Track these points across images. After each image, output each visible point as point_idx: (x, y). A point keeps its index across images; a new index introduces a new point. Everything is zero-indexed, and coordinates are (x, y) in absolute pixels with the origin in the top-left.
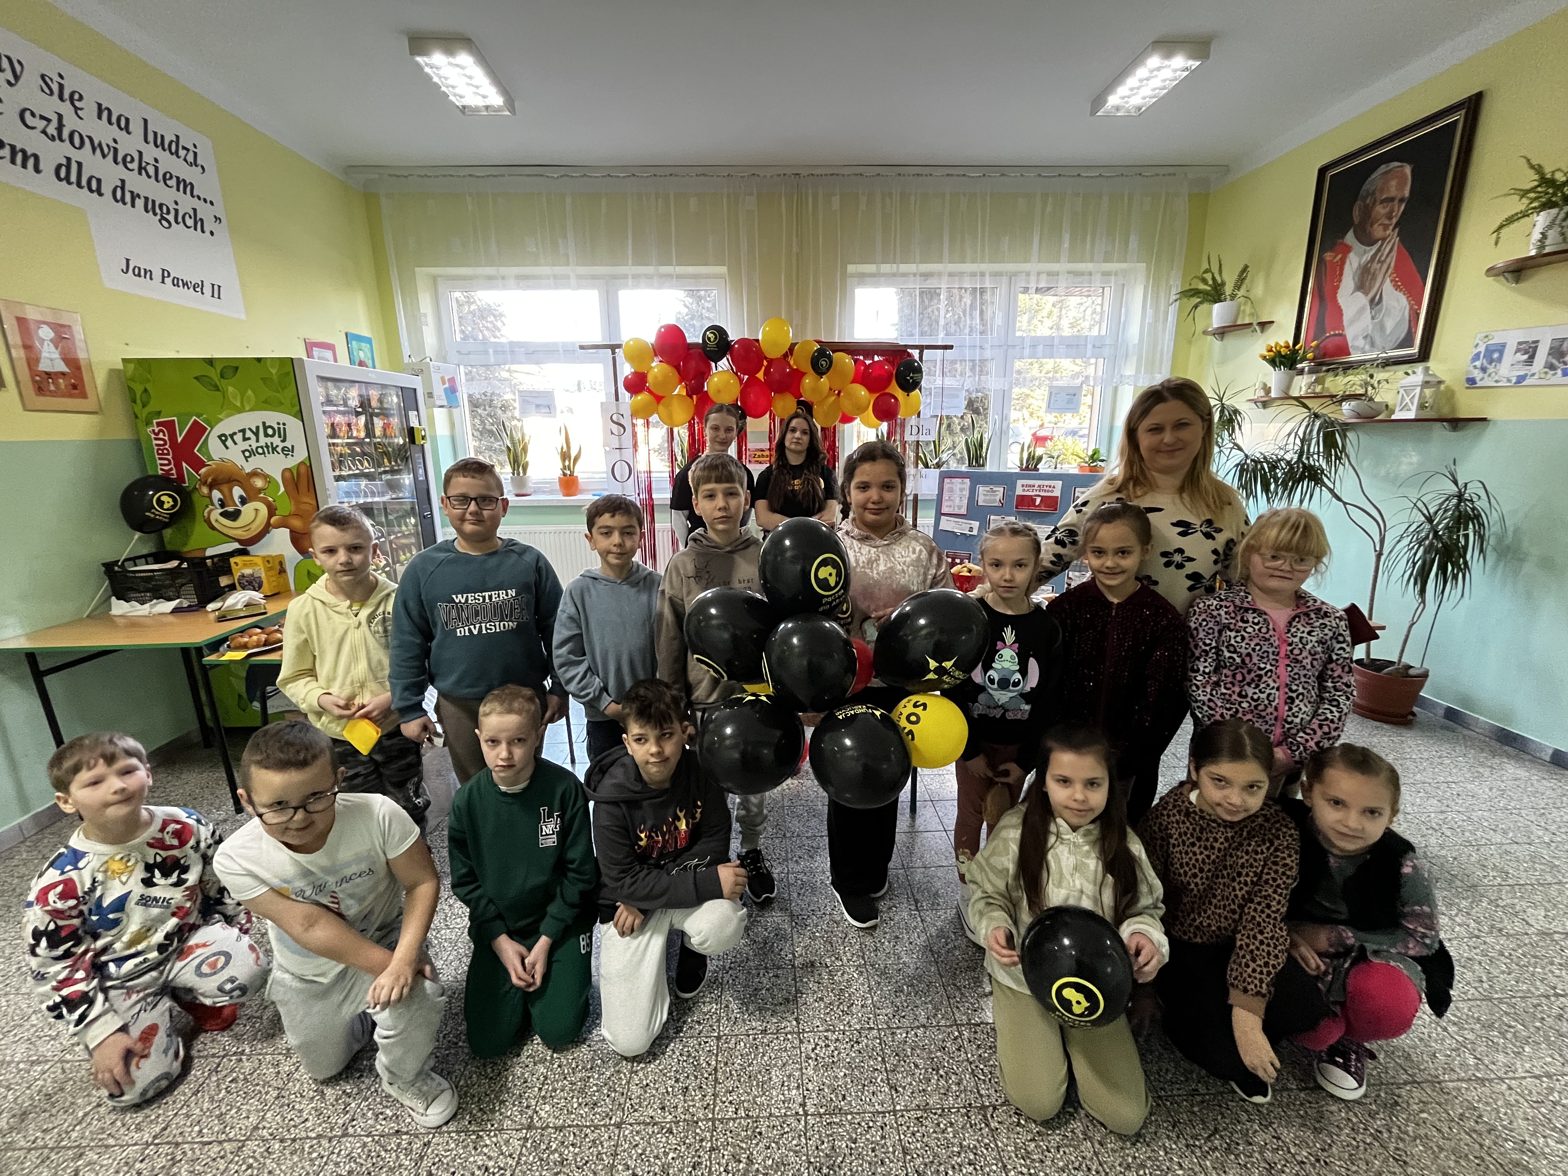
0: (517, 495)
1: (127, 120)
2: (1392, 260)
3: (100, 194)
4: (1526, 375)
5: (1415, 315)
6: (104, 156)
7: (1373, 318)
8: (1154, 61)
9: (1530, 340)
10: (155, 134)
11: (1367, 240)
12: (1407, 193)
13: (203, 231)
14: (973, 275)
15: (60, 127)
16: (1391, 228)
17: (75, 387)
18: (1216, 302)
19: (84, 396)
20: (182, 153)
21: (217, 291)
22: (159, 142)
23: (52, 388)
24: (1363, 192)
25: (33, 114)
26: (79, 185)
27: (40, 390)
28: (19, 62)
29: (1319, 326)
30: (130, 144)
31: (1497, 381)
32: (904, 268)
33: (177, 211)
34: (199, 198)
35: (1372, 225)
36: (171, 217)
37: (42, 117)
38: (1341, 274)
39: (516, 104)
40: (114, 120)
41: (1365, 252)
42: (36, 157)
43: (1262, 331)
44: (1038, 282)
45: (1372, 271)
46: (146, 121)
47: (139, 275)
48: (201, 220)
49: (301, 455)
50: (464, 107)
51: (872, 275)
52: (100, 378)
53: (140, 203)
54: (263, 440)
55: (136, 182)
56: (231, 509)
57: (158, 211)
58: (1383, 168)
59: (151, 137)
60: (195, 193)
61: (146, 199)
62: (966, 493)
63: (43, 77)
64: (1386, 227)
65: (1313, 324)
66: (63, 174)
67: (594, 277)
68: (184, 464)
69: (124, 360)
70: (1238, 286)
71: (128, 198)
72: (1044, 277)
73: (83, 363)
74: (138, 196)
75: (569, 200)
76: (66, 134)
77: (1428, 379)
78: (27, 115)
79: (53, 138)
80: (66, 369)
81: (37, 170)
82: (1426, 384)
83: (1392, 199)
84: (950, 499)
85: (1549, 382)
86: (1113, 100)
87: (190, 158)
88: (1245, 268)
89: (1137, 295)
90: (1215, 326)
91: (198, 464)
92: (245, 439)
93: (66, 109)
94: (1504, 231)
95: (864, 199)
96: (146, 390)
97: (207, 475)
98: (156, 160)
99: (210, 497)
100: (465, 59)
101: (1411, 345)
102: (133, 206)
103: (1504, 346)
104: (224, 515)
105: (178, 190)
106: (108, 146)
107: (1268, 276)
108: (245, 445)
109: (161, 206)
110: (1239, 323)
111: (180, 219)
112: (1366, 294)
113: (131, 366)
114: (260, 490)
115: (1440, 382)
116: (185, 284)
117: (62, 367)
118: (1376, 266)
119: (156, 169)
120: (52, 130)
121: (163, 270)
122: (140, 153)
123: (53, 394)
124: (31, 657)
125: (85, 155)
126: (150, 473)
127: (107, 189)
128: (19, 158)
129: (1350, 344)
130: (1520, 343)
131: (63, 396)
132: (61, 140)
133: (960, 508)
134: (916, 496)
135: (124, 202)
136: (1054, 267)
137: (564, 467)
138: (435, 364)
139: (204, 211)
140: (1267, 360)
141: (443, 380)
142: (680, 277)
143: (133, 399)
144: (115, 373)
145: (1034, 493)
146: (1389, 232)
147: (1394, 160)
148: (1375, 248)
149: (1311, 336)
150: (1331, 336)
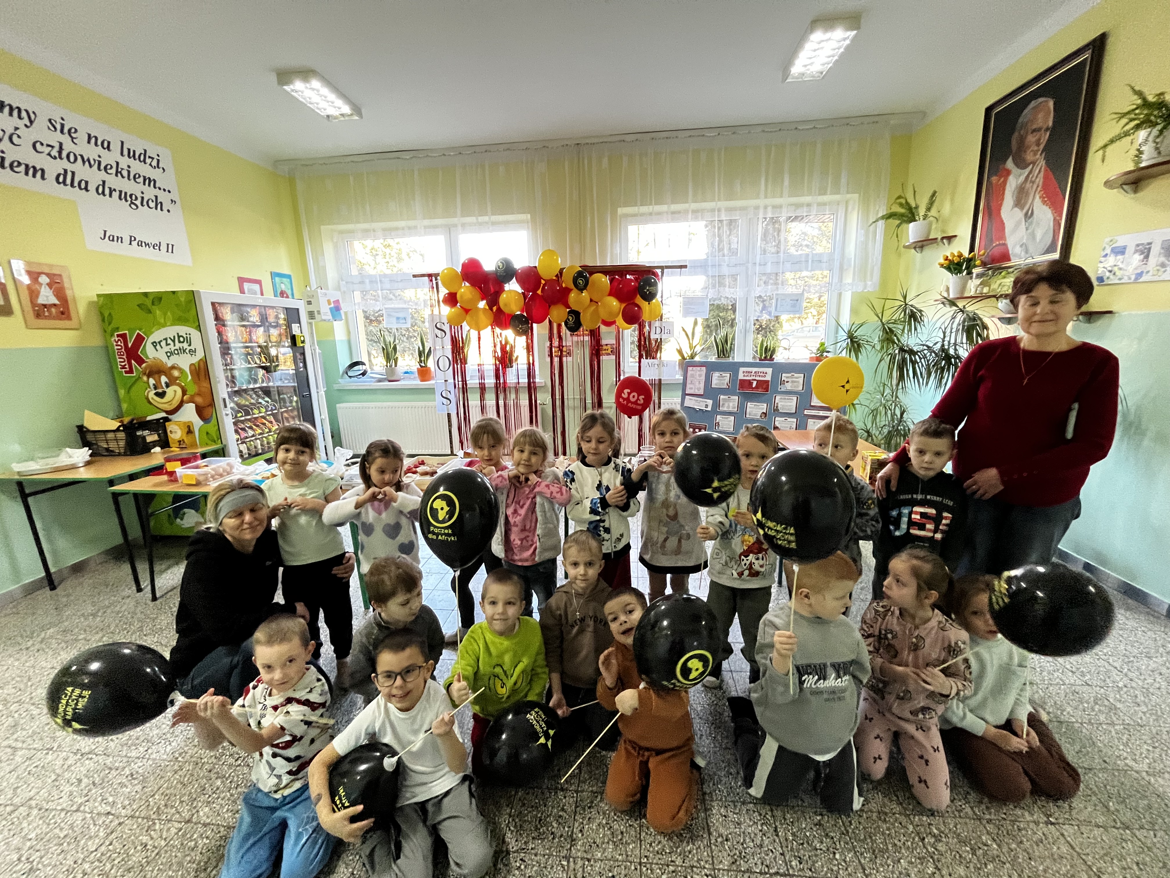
0: (390, 381)
1: (109, 143)
2: (1040, 180)
3: (87, 190)
4: (1142, 272)
5: (1057, 224)
6: (91, 166)
7: (1027, 229)
8: (817, 36)
9: (1145, 242)
10: (129, 150)
11: (1021, 164)
12: (1050, 124)
13: (162, 210)
14: (713, 210)
15: (60, 152)
16: (1039, 153)
17: (63, 313)
18: (910, 222)
19: (69, 318)
20: (148, 161)
21: (171, 249)
22: (131, 155)
23: (47, 314)
24: (1018, 125)
25: (42, 144)
26: (72, 185)
27: (38, 315)
28: (34, 113)
29: (989, 239)
30: (108, 158)
31: (1120, 279)
32: (657, 208)
33: (143, 198)
34: (160, 189)
35: (1025, 152)
36: (138, 203)
37: (48, 146)
38: (1003, 194)
39: (363, 111)
40: (99, 143)
41: (1021, 175)
42: (43, 171)
43: (949, 243)
44: (765, 212)
45: (1026, 189)
46: (122, 143)
47: (113, 240)
48: (161, 203)
49: (200, 355)
50: (328, 116)
51: (635, 215)
52: (82, 307)
53: (116, 195)
54: (178, 345)
55: (113, 181)
56: (160, 391)
57: (128, 198)
58: (1033, 104)
59: (126, 152)
60: (157, 185)
61: (121, 192)
62: (703, 378)
63: (50, 120)
64: (1035, 154)
65: (984, 236)
66: (61, 179)
67: (435, 227)
68: (133, 362)
69: (98, 296)
70: (929, 209)
71: (107, 191)
72: (770, 209)
73: (69, 298)
74: (115, 190)
75: (416, 173)
76: (64, 154)
78: (38, 145)
79: (55, 158)
80: (56, 302)
81: (43, 177)
83: (1040, 129)
84: (691, 383)
85: (1161, 278)
86: (796, 69)
87: (154, 163)
88: (935, 193)
89: (854, 218)
90: (911, 241)
92: (167, 345)
93: (66, 139)
94: (1109, 149)
95: (625, 159)
96: (110, 314)
97: (146, 368)
98: (129, 167)
99: (148, 383)
101: (1056, 251)
102: (110, 196)
103: (1125, 248)
104: (157, 394)
105: (144, 184)
106: (94, 160)
107: (952, 200)
108: (167, 349)
109: (131, 196)
110: (930, 237)
111: (145, 203)
112: (1022, 208)
113: (102, 299)
114: (177, 378)
116: (147, 245)
117: (54, 300)
118: (1028, 185)
119: (129, 172)
120: (55, 153)
121: (131, 237)
122: (117, 163)
123: (46, 318)
124: (20, 485)
125: (78, 167)
126: (114, 367)
127: (92, 187)
128: (31, 172)
129: (1010, 252)
130: (1138, 245)
131: (54, 318)
132: (61, 158)
133: (699, 389)
134: (660, 380)
135: (104, 195)
136: (778, 201)
137: (421, 361)
138: (323, 291)
139: (163, 197)
140: (945, 268)
141: (329, 302)
142: (494, 223)
143: (103, 320)
144: (91, 304)
145: (752, 378)
146: (1038, 156)
147: (1040, 96)
148: (1027, 171)
149: (983, 243)
150: (996, 246)
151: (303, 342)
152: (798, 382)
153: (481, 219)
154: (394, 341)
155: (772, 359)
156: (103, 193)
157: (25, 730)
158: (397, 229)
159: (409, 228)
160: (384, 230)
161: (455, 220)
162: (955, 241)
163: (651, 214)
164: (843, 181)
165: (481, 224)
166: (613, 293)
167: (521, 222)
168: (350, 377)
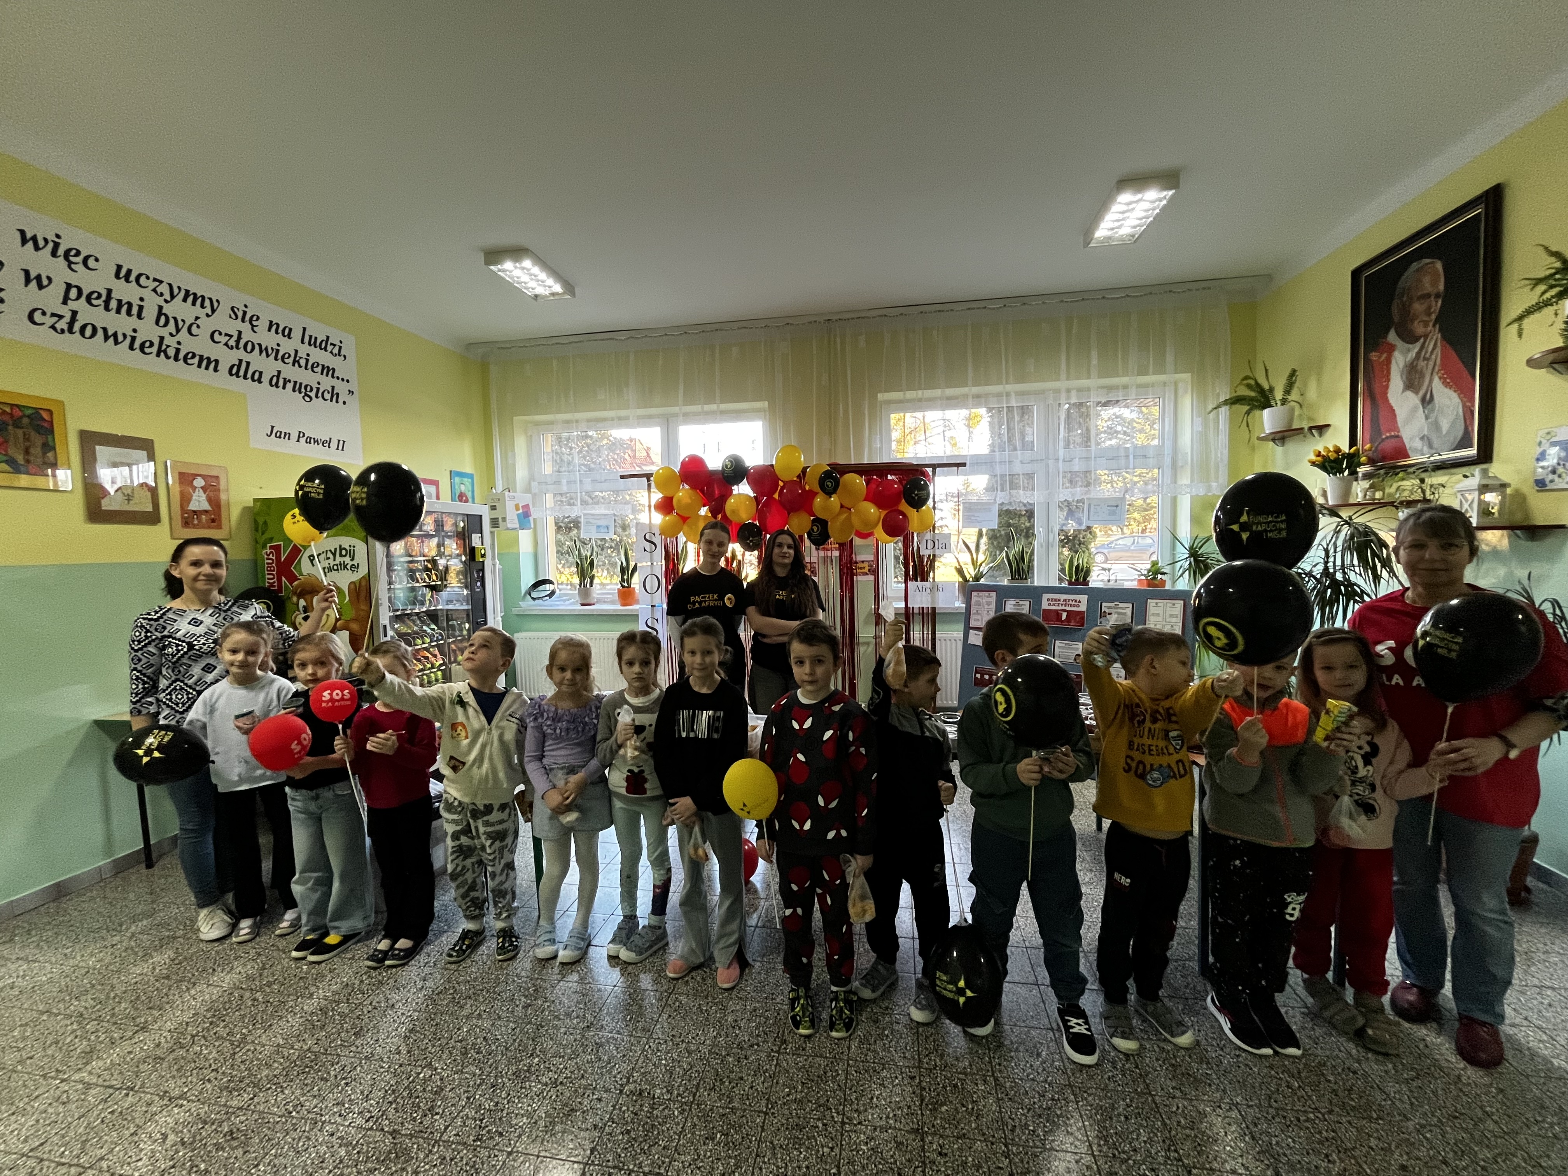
0: (583, 605)
1: (290, 330)
2: (1437, 357)
3: (260, 382)
5: (1468, 412)
6: (268, 356)
7: (1427, 418)
8: (1125, 197)
10: (311, 337)
11: (1409, 338)
12: (1441, 287)
13: (337, 402)
14: (999, 395)
15: (238, 341)
16: (1431, 324)
17: (213, 521)
18: (1264, 408)
19: (219, 527)
20: (329, 348)
21: (341, 445)
22: (312, 342)
23: (196, 522)
24: (1398, 291)
25: (220, 334)
26: (245, 377)
27: (186, 523)
28: (218, 301)
29: (1374, 429)
30: (288, 347)
32: (929, 393)
33: (318, 389)
34: (338, 378)
35: (1412, 321)
36: (313, 394)
37: (226, 335)
38: (1389, 374)
39: (577, 289)
40: (280, 330)
41: (1409, 350)
42: (217, 362)
43: (1321, 435)
44: (1068, 398)
45: (1419, 367)
46: (304, 329)
47: (280, 437)
48: (337, 394)
49: (363, 571)
50: (536, 296)
51: (900, 402)
52: (235, 513)
53: (290, 386)
54: (339, 559)
55: (289, 372)
57: (303, 390)
58: (1415, 266)
59: (306, 339)
60: (336, 375)
61: (295, 382)
63: (232, 308)
64: (1426, 324)
65: (1368, 426)
66: (234, 371)
67: (650, 417)
68: (283, 579)
69: (255, 500)
70: (1287, 392)
71: (281, 383)
72: (1073, 393)
73: (223, 503)
74: (290, 381)
75: (632, 357)
76: (242, 344)
77: (1485, 482)
78: (216, 335)
79: (232, 348)
80: (208, 508)
81: (216, 370)
82: (1484, 488)
83: (1429, 296)
84: (977, 613)
86: (1101, 232)
87: (336, 351)
88: (1294, 372)
89: (1187, 403)
90: (1268, 431)
91: (292, 578)
92: (326, 558)
93: (246, 327)
94: (1526, 322)
95: (887, 337)
96: (265, 523)
97: (298, 586)
98: (308, 355)
100: (527, 263)
101: (1471, 446)
105: (322, 374)
106: (272, 349)
107: (1319, 381)
108: (325, 564)
110: (1294, 427)
111: (320, 395)
112: (1416, 393)
113: (259, 504)
115: (1504, 486)
116: (316, 441)
117: (206, 506)
118: (1422, 363)
119: (307, 360)
120: (232, 343)
121: (300, 432)
122: (296, 351)
123: (194, 526)
125: (254, 357)
126: (261, 585)
127: (265, 379)
128: (205, 363)
129: (1407, 446)
131: (203, 527)
132: (237, 348)
134: (934, 609)
135: (277, 387)
136: (1084, 383)
137: (623, 580)
138: (511, 494)
139: (341, 388)
140: (1317, 466)
141: (517, 507)
142: (722, 412)
143: (257, 530)
144: (246, 509)
145: (1060, 608)
146: (1430, 328)
147: (1422, 258)
148: (1418, 345)
149: (1367, 437)
150: (1387, 438)
151: (483, 556)
152: (1125, 614)
153: (707, 407)
154: (592, 555)
155: (1085, 583)
156: (277, 386)
157: (103, 1059)
158: (604, 420)
159: (620, 418)
160: (588, 421)
161: (676, 409)
162: (1329, 433)
163: (920, 400)
164: (1170, 358)
165: (707, 413)
166: (873, 497)
167: (758, 410)
168: (534, 599)
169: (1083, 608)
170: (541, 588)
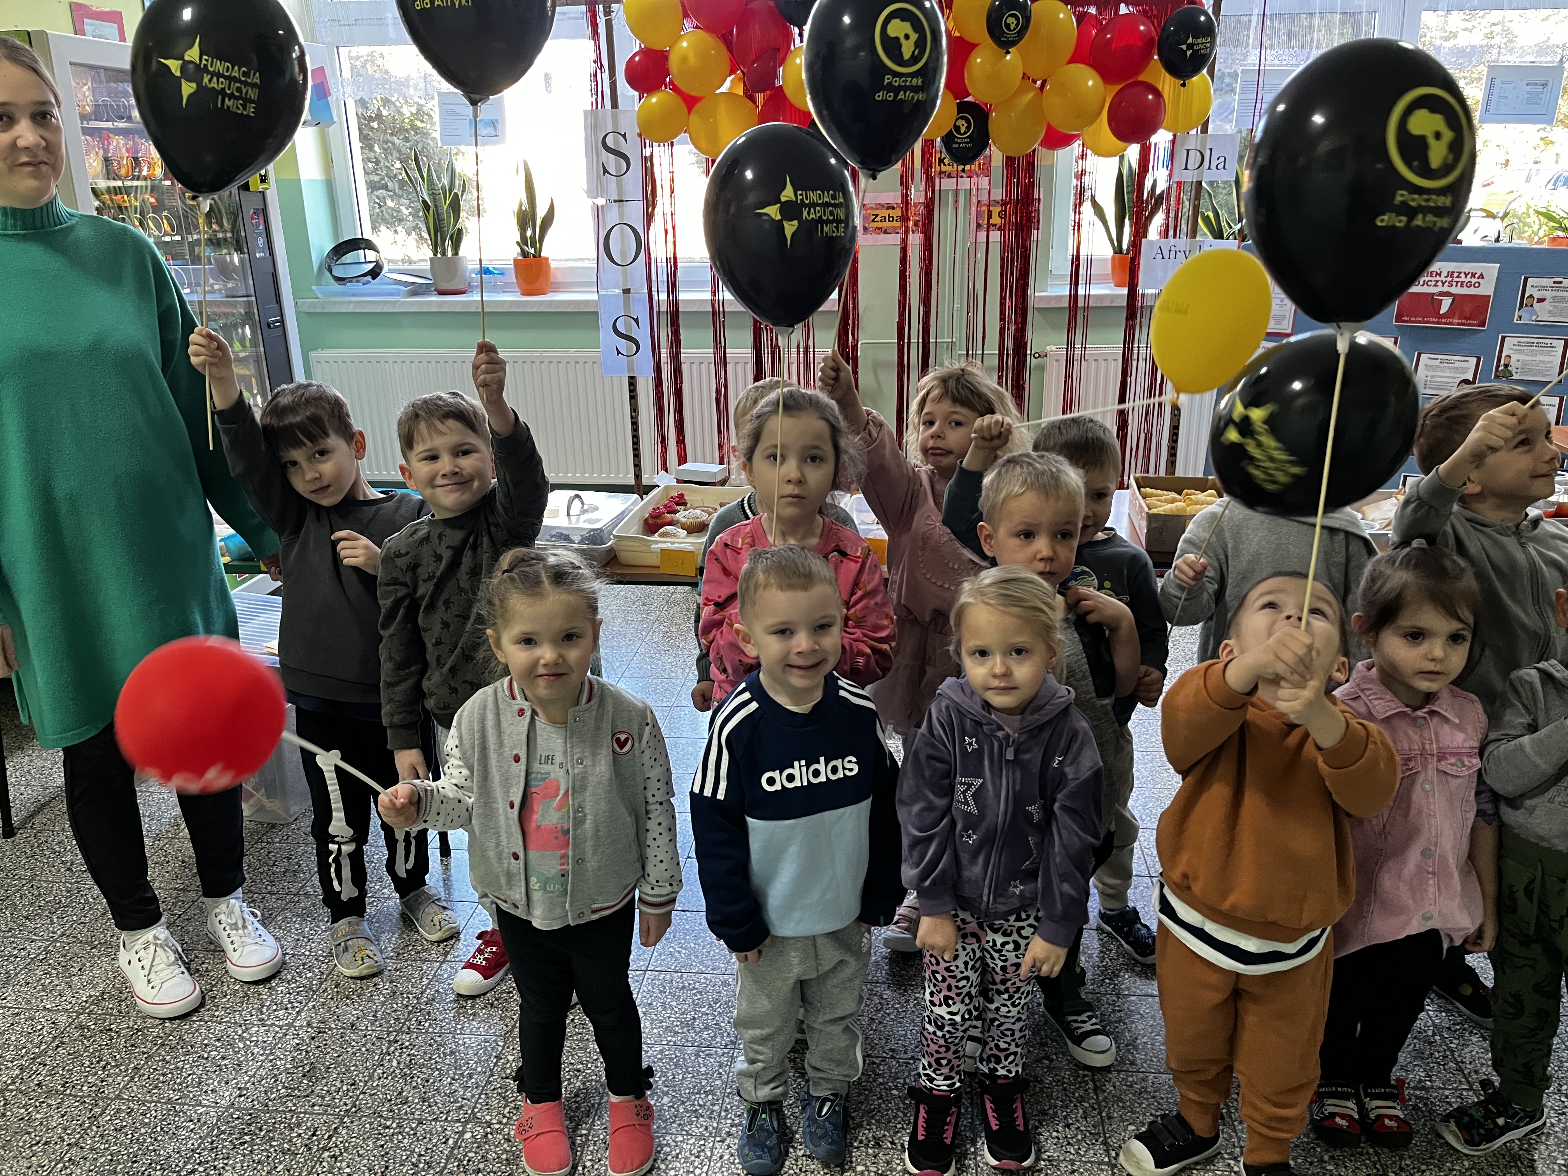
0: (441, 293)
137: (524, 241)
145: (1440, 289)
154: (452, 186)
166: (1087, 54)
168: (339, 280)
169: (1487, 288)
170: (349, 257)
